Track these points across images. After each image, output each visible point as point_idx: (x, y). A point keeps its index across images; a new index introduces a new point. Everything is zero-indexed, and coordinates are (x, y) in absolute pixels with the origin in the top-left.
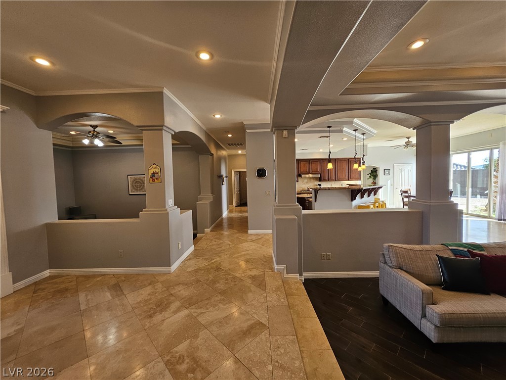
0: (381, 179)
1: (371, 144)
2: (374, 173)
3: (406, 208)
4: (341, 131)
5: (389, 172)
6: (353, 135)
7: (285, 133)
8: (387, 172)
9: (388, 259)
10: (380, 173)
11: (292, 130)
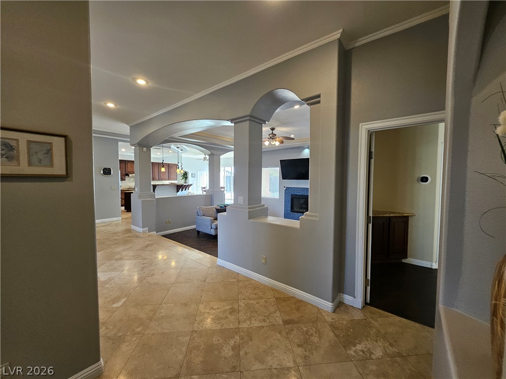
0: (190, 180)
1: (184, 155)
2: (185, 175)
3: (205, 193)
4: (170, 148)
5: (195, 175)
6: (176, 150)
7: (145, 149)
8: (193, 176)
9: (199, 213)
10: (189, 176)
11: (149, 148)
